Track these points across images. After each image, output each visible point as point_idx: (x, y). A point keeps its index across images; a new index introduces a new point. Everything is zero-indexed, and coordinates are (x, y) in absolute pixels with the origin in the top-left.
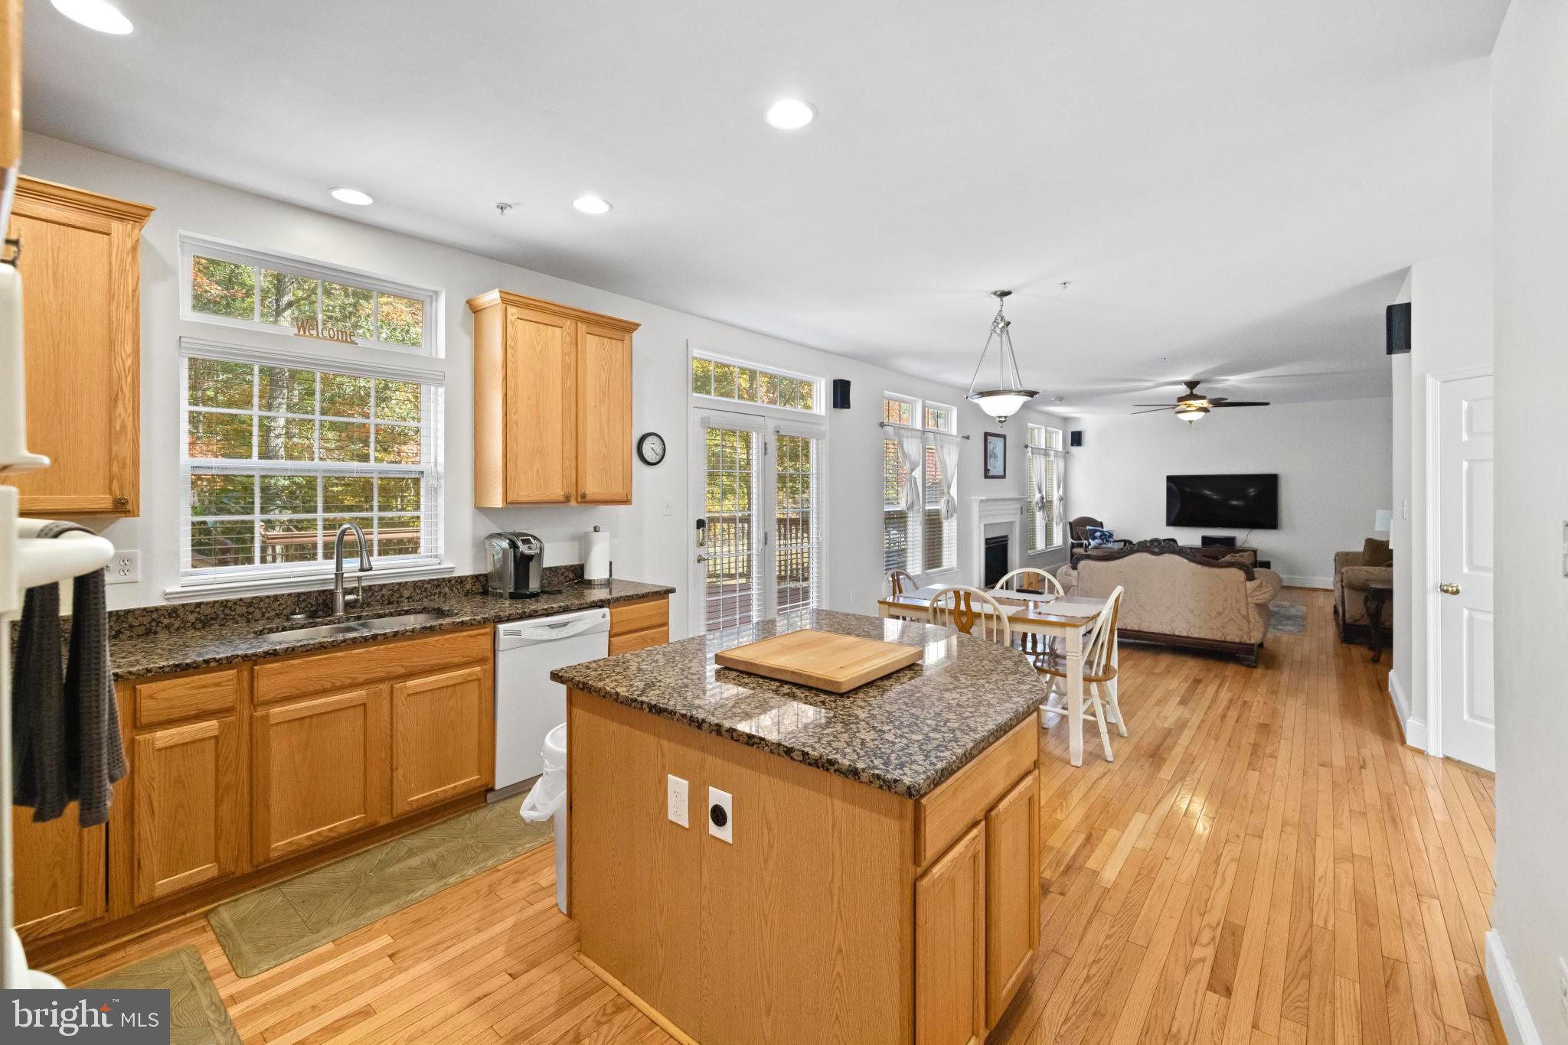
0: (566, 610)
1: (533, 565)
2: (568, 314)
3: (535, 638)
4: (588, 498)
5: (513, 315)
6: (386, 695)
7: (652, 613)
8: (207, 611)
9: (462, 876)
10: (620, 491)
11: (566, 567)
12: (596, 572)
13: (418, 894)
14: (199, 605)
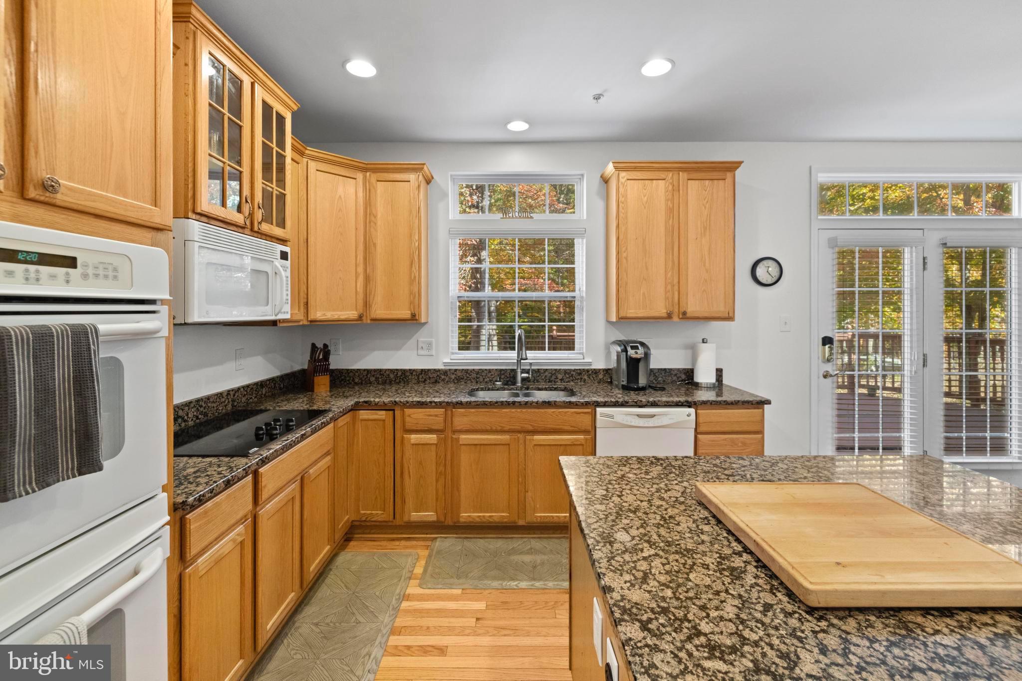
0: (654, 405)
1: (641, 366)
2: (670, 168)
3: (625, 422)
4: (688, 315)
5: (623, 178)
6: (521, 441)
7: (743, 419)
8: (459, 374)
9: (544, 585)
10: (722, 309)
11: (678, 370)
12: (705, 376)
13: (515, 583)
14: (456, 370)
